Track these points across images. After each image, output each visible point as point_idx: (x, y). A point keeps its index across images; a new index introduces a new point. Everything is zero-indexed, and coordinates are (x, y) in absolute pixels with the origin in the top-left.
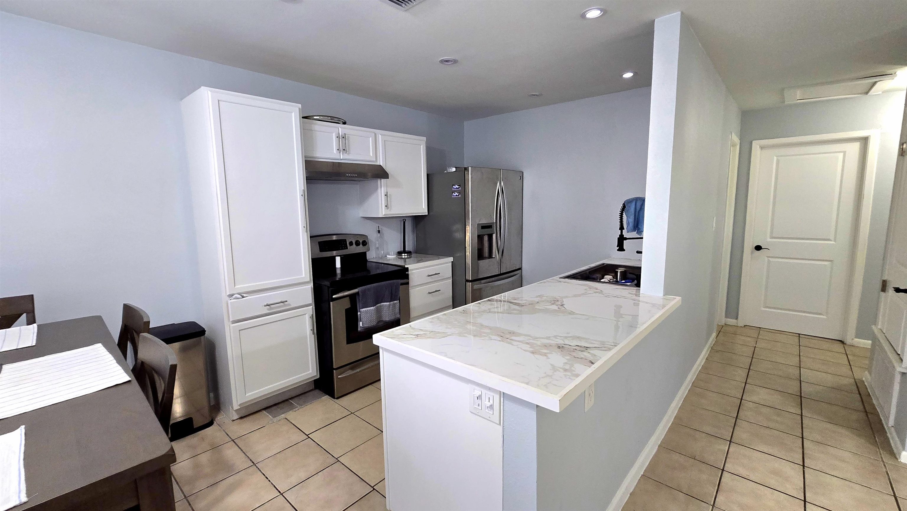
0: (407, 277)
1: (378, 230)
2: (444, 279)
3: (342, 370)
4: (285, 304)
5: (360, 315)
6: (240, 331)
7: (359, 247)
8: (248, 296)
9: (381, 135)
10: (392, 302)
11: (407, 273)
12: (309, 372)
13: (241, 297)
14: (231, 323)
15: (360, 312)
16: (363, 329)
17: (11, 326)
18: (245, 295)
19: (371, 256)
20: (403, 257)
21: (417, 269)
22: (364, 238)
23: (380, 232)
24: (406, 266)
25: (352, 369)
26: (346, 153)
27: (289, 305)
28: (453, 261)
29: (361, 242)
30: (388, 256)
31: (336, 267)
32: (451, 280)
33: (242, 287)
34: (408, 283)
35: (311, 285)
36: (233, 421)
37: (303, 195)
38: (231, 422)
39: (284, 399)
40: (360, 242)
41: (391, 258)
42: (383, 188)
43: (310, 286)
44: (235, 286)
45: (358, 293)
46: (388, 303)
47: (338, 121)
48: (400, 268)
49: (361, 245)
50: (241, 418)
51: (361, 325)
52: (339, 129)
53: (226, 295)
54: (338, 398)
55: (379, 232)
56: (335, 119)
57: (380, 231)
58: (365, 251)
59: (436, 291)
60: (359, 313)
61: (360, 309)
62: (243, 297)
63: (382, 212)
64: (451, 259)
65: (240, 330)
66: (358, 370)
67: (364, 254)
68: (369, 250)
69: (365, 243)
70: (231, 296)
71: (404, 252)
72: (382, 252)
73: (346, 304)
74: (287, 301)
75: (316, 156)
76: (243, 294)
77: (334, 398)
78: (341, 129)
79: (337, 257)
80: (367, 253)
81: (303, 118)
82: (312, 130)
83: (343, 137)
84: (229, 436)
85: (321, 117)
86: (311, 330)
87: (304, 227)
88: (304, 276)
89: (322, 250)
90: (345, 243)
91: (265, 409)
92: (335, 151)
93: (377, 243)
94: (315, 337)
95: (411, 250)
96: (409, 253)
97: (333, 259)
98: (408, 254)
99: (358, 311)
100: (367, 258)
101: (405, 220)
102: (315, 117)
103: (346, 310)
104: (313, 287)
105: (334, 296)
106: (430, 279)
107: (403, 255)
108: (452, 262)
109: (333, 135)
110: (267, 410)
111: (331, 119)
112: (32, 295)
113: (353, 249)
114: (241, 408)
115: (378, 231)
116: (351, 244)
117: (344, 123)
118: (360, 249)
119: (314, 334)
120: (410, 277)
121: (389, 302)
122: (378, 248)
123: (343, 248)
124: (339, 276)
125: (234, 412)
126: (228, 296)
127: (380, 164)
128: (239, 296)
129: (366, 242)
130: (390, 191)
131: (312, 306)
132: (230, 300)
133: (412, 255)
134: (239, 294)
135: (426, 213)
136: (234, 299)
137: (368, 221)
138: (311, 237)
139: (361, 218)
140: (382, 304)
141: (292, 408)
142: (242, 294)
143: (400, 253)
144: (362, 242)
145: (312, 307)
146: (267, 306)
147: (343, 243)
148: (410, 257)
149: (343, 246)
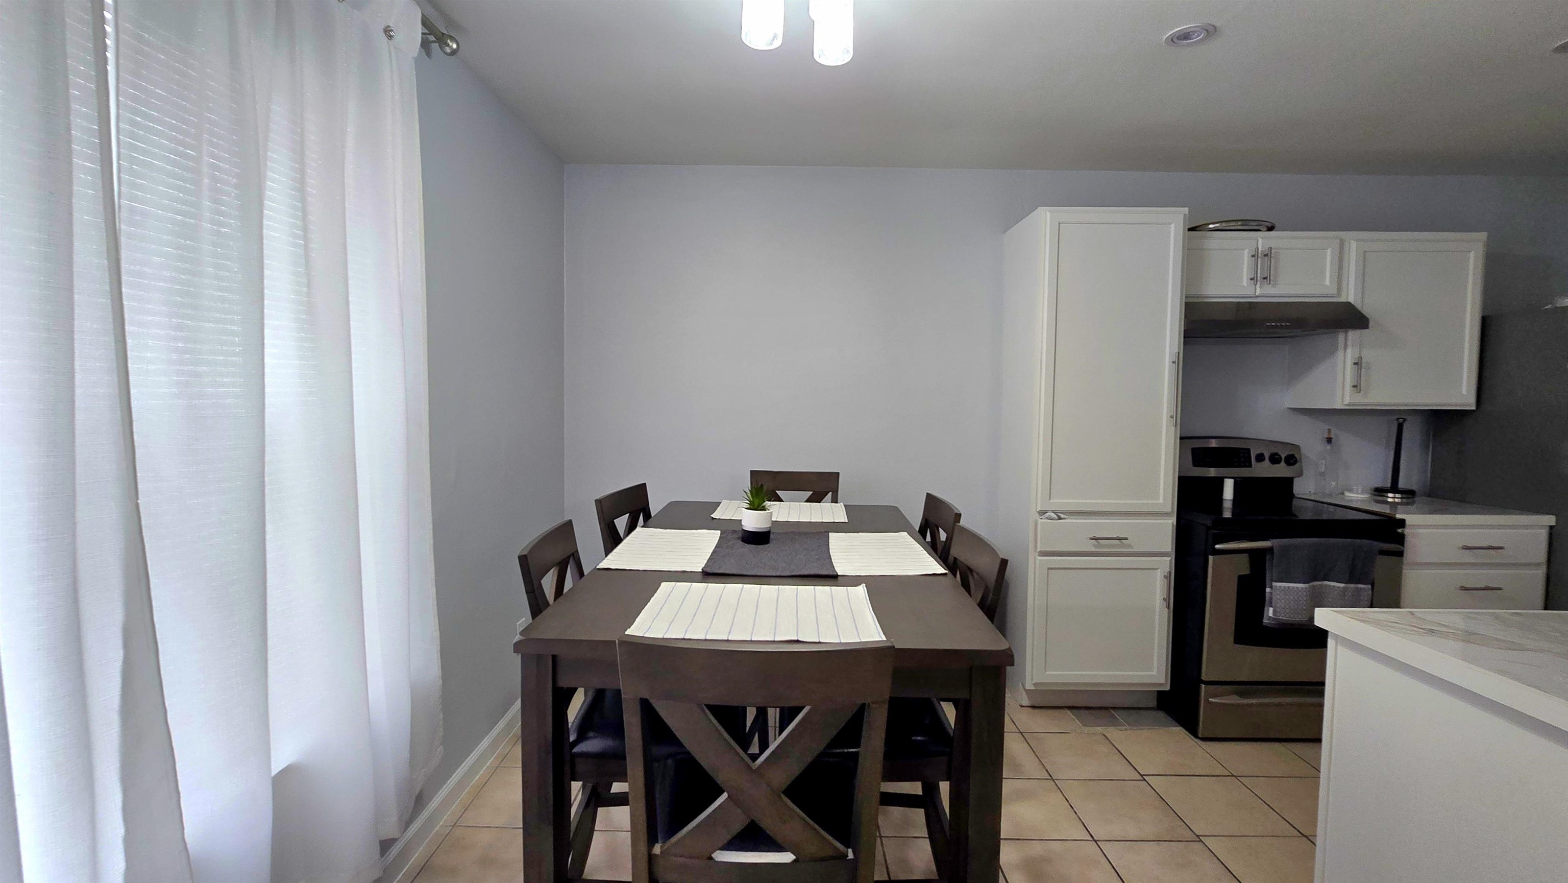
0: (1401, 539)
1: (1326, 436)
2: (1520, 563)
3: (1220, 688)
4: (1122, 542)
5: (1271, 593)
6: (1050, 571)
7: (1277, 466)
8: (1067, 519)
9: (1354, 242)
10: (1352, 586)
11: (1400, 531)
12: (1150, 673)
13: (1057, 517)
14: (1037, 554)
15: (1271, 587)
16: (1273, 622)
17: (822, 500)
18: (1062, 516)
19: (1304, 488)
20: (1390, 500)
21: (1429, 526)
22: (1291, 450)
23: (1333, 440)
24: (1398, 516)
25: (1242, 694)
26: (1270, 283)
27: (1130, 546)
28: (1554, 523)
29: (1283, 457)
30: (1347, 494)
31: (1224, 498)
32: (1541, 572)
33: (1061, 502)
34: (1400, 554)
35: (1173, 520)
36: (1022, 706)
37: (1175, 361)
38: (1019, 707)
39: (1102, 704)
40: (1281, 457)
41: (1355, 497)
42: (1349, 351)
43: (1170, 522)
44: (1050, 499)
45: (1270, 550)
46: (1342, 585)
47: (1256, 226)
48: (1382, 518)
49: (1283, 463)
50: (1033, 707)
51: (1271, 614)
52: (1258, 241)
53: (1036, 510)
54: (1204, 739)
55: (1329, 440)
56: (1252, 223)
57: (1331, 438)
58: (1291, 476)
59: (1490, 587)
60: (1268, 590)
61: (1272, 581)
62: (1060, 518)
63: (1343, 398)
64: (1549, 520)
65: (1049, 569)
66: (1254, 701)
67: (1289, 482)
68: (1300, 474)
69: (1291, 460)
70: (1042, 513)
71: (1394, 489)
72: (1334, 484)
73: (1243, 566)
74: (1127, 539)
75: (1206, 294)
76: (1061, 513)
77: (1196, 736)
78: (1262, 240)
79: (1226, 480)
80: (1296, 481)
81: (1190, 230)
82: (1203, 249)
83: (1266, 255)
84: (1015, 724)
85: (1224, 224)
86: (1164, 599)
87: (1172, 417)
88: (1161, 501)
89: (1197, 462)
90: (1246, 455)
91: (1071, 708)
92: (1245, 281)
93: (1322, 464)
94: (1169, 612)
95: (1414, 488)
96: (1409, 495)
97: (1218, 483)
98: (1404, 496)
99: (1267, 586)
100: (1294, 492)
101: (1405, 418)
102: (1211, 226)
103: (1241, 578)
104: (1175, 523)
105: (1217, 546)
106: (1468, 557)
107: (1390, 495)
108: (1551, 527)
109: (1244, 253)
110: (1073, 711)
111: (1242, 225)
112: (838, 473)
113: (1264, 470)
114: (1036, 689)
115: (1327, 438)
116: (1260, 458)
117: (1271, 229)
118: (1281, 471)
119: (1168, 607)
120: (1409, 540)
121: (1346, 583)
122: (1322, 474)
123: (1242, 464)
124: (1227, 514)
125: (1024, 693)
126: (1038, 512)
127: (1349, 301)
128: (1054, 515)
129: (1296, 458)
130: (1368, 355)
131: (1170, 558)
132: (1041, 519)
133: (1416, 499)
134: (1053, 512)
135: (1472, 406)
136: (1047, 518)
137: (1306, 418)
138: (1181, 438)
139: (1289, 410)
140: (1327, 583)
141: (1114, 723)
142: (1059, 513)
143: (1380, 492)
144: (1286, 458)
145: (1171, 561)
146: (1094, 540)
147: (1242, 455)
148: (1410, 500)
149: (1242, 460)
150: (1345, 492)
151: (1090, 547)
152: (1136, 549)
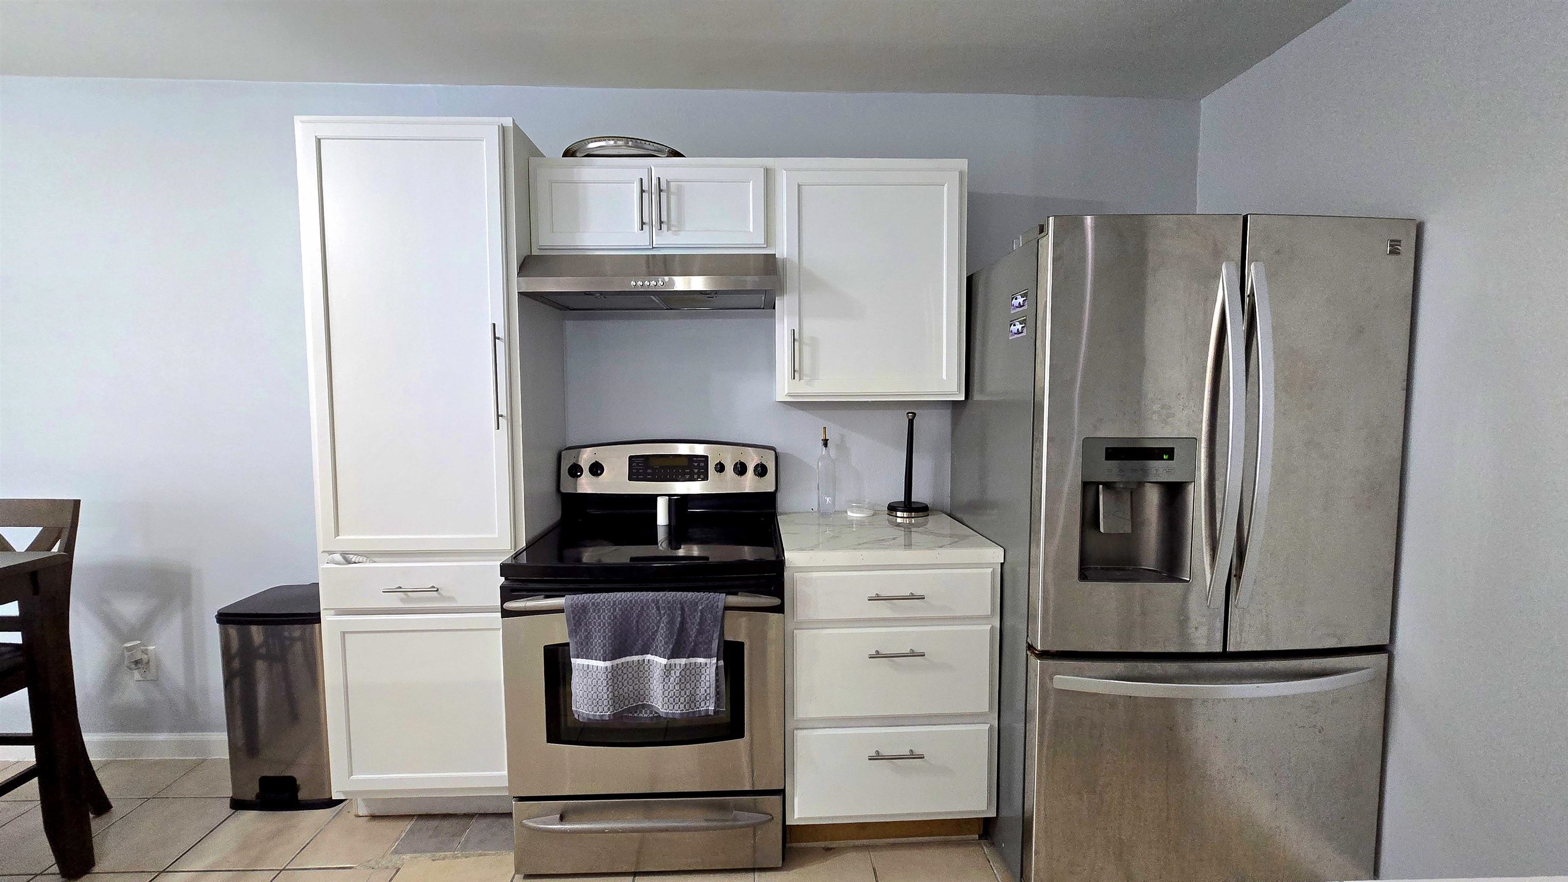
1: (822, 436)
2: (954, 618)
3: (535, 806)
6: (345, 635)
7: (744, 477)
8: (358, 562)
9: (785, 172)
13: (343, 561)
14: (327, 612)
18: (354, 558)
20: (899, 520)
22: (765, 456)
23: (830, 442)
25: (565, 814)
26: (671, 228)
28: (1003, 561)
29: (750, 465)
31: (658, 524)
33: (359, 538)
34: (780, 609)
36: (359, 816)
38: (355, 817)
39: (466, 810)
40: (747, 467)
41: (855, 518)
42: (786, 321)
44: (337, 533)
46: (665, 661)
49: (750, 474)
50: (374, 817)
52: (651, 170)
54: (527, 876)
55: (826, 443)
57: (828, 439)
58: (776, 490)
59: (913, 654)
61: (571, 656)
62: (349, 562)
63: (782, 388)
64: (996, 555)
65: (343, 633)
67: (769, 499)
69: (761, 471)
70: (326, 555)
71: (906, 505)
74: (440, 590)
76: (352, 554)
83: (665, 189)
87: (501, 416)
88: (497, 536)
89: (634, 476)
90: (703, 464)
91: (421, 816)
92: (637, 224)
93: (823, 473)
96: (921, 510)
100: (778, 511)
101: (914, 414)
103: (548, 649)
105: (506, 605)
106: (883, 610)
108: (1001, 563)
109: (634, 186)
110: (418, 822)
113: (721, 484)
115: (823, 440)
116: (721, 468)
118: (747, 484)
121: (669, 658)
123: (695, 477)
126: (322, 554)
128: (339, 558)
129: (766, 467)
130: (811, 327)
132: (325, 562)
134: (341, 553)
135: (961, 395)
136: (332, 563)
140: (647, 657)
141: (444, 846)
142: (348, 553)
143: (892, 508)
144: (755, 467)
147: (696, 464)
148: (921, 520)
149: (696, 471)
150: (848, 512)
151: (394, 601)
152: (460, 604)
